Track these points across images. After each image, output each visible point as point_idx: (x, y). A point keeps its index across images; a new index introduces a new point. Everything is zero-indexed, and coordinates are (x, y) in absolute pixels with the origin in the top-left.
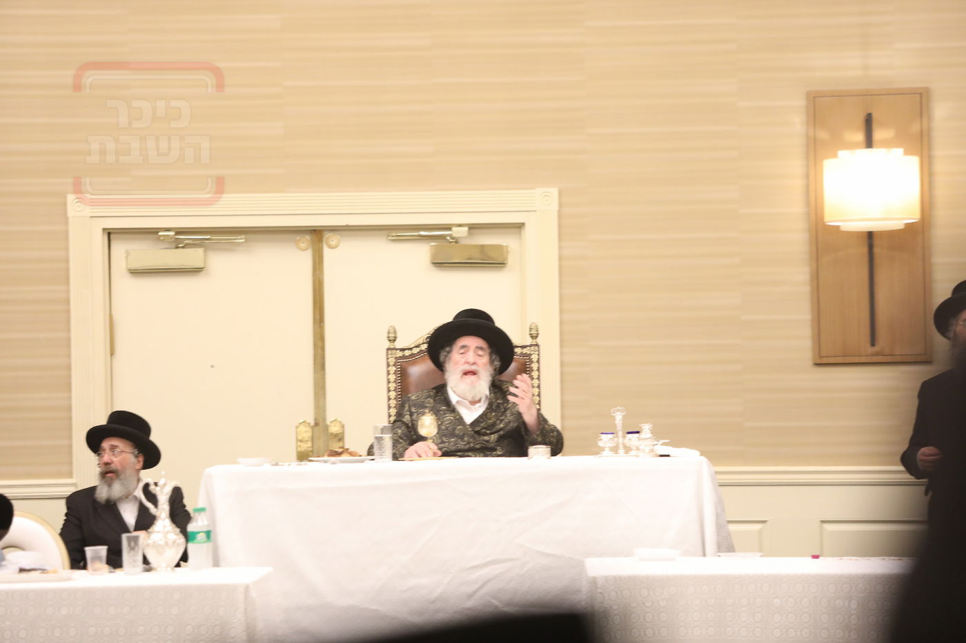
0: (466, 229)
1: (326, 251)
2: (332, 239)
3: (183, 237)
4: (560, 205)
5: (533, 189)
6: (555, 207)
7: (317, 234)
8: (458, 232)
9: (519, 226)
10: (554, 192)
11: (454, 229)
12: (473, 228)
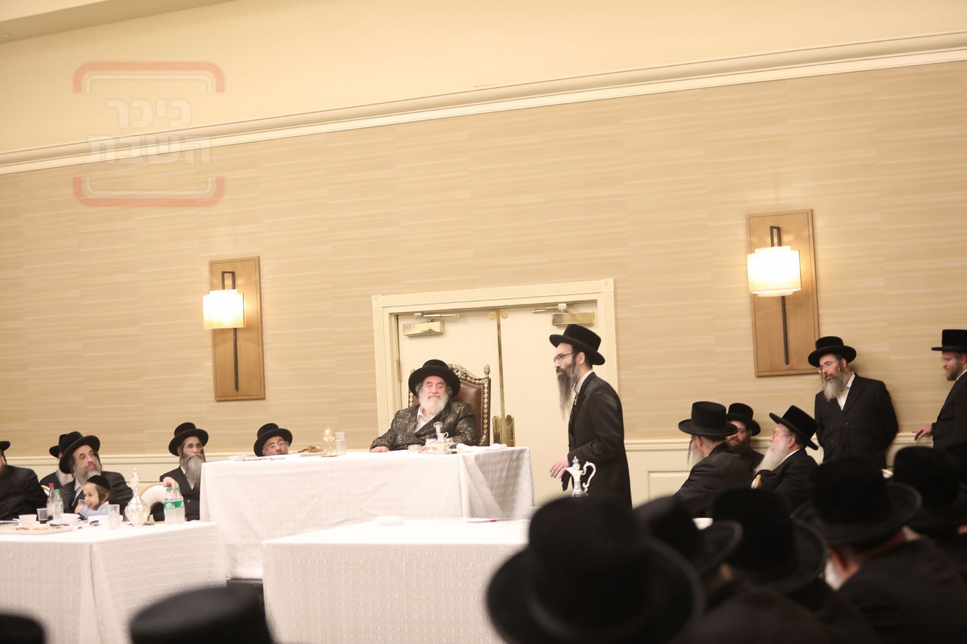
0: (565, 304)
1: (502, 320)
2: (503, 313)
3: (427, 315)
4: (615, 288)
5: (600, 279)
6: (612, 289)
7: (497, 310)
8: (562, 307)
9: (594, 302)
10: (611, 281)
11: (559, 305)
12: (571, 305)
